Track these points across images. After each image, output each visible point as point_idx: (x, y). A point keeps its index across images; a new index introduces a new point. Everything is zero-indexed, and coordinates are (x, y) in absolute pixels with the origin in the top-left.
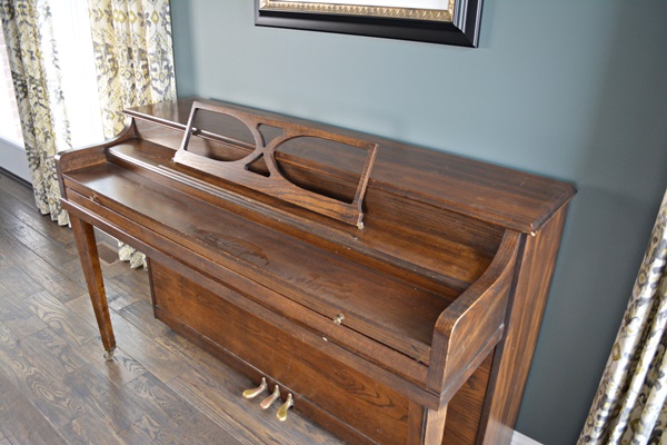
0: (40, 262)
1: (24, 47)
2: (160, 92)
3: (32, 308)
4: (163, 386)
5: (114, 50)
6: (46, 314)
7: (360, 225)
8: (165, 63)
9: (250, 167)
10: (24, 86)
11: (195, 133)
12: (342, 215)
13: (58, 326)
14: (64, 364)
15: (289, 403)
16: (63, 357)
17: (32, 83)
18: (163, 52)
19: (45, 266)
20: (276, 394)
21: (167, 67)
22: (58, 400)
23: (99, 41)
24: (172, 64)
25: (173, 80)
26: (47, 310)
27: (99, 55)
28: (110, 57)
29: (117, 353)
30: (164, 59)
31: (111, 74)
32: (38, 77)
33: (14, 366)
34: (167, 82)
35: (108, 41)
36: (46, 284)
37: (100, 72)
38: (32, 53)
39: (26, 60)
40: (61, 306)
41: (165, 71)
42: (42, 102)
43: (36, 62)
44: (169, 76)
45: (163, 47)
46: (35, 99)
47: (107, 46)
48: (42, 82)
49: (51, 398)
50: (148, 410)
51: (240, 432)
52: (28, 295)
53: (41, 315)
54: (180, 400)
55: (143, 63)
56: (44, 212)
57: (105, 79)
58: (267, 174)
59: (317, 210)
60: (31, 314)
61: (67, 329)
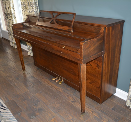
0: (10, 56)
1: (7, 6)
2: (35, 12)
3: (8, 64)
4: (35, 78)
5: (26, 4)
6: (11, 65)
7: (72, 31)
8: (36, 5)
9: (51, 23)
10: (7, 16)
11: (40, 18)
12: (68, 29)
13: (13, 67)
14: (14, 74)
15: (62, 81)
16: (14, 73)
17: (9, 15)
18: (36, 3)
19: (11, 56)
20: (60, 79)
21: (37, 6)
22: (12, 80)
23: (22, 2)
24: (38, 5)
25: (38, 9)
26: (11, 64)
27: (22, 5)
28: (24, 5)
29: (26, 72)
30: (36, 4)
31: (25, 9)
32: (10, 13)
33: (4, 74)
34: (37, 10)
35: (24, 2)
36: (11, 60)
37: (23, 9)
38: (8, 7)
39: (7, 9)
40: (14, 64)
41: (36, 7)
42: (11, 19)
43: (9, 9)
44: (37, 8)
45: (36, 1)
46: (10, 18)
47: (24, 3)
48: (11, 14)
49: (11, 79)
50: (31, 82)
51: (51, 87)
52: (8, 61)
53: (10, 65)
54: (38, 81)
55: (31, 6)
56: (12, 46)
57: (24, 11)
58: (54, 24)
59: (64, 29)
60: (8, 65)
61: (15, 68)
